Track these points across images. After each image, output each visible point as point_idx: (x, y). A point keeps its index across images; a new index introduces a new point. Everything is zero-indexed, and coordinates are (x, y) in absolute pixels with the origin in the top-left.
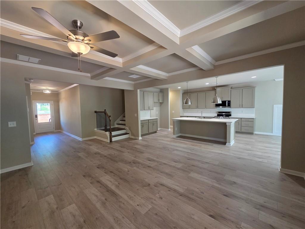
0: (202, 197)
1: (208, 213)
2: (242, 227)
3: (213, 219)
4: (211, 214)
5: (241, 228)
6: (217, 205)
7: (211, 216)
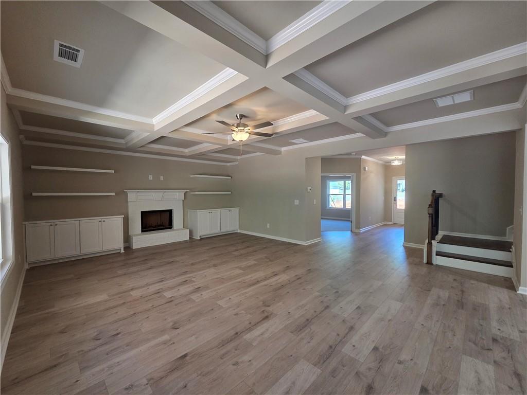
0: (224, 359)
1: (191, 355)
2: (146, 386)
3: (179, 356)
4: (188, 358)
5: (147, 384)
6: (199, 372)
7: (185, 356)
